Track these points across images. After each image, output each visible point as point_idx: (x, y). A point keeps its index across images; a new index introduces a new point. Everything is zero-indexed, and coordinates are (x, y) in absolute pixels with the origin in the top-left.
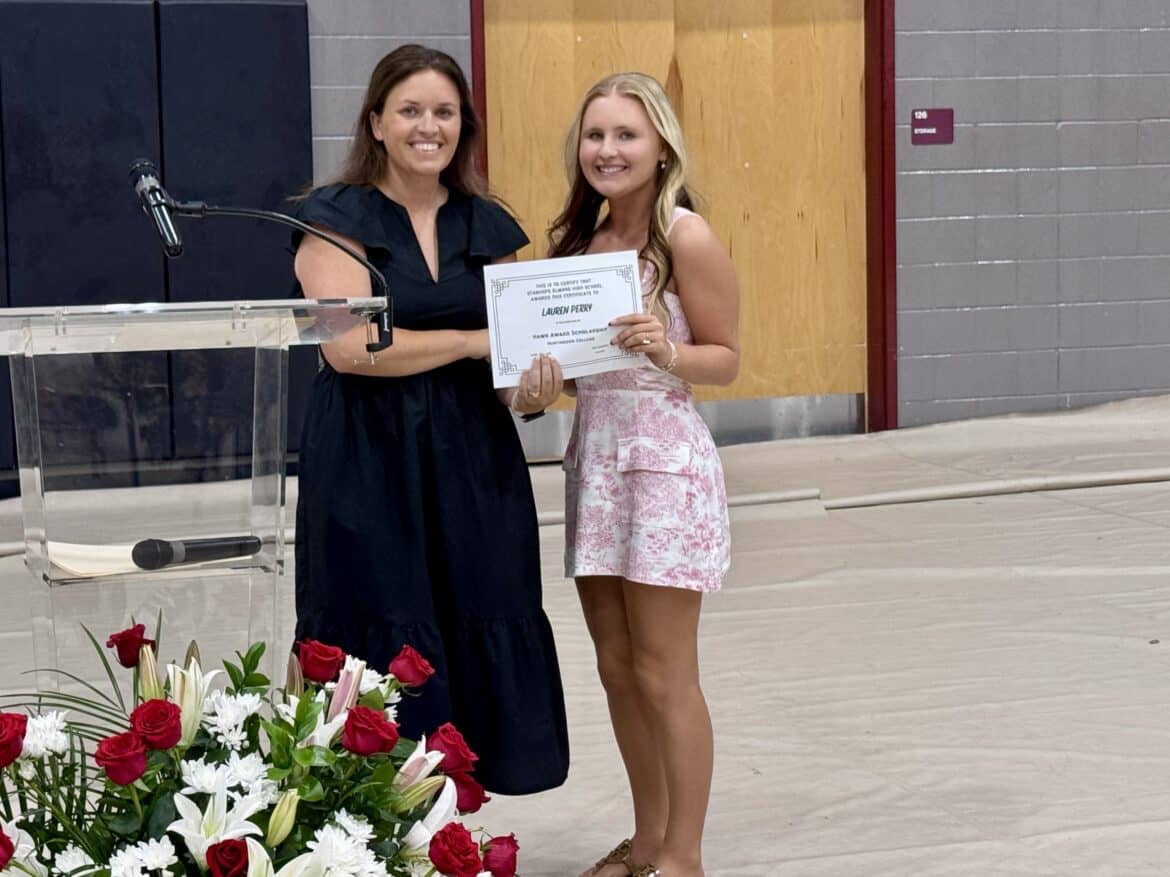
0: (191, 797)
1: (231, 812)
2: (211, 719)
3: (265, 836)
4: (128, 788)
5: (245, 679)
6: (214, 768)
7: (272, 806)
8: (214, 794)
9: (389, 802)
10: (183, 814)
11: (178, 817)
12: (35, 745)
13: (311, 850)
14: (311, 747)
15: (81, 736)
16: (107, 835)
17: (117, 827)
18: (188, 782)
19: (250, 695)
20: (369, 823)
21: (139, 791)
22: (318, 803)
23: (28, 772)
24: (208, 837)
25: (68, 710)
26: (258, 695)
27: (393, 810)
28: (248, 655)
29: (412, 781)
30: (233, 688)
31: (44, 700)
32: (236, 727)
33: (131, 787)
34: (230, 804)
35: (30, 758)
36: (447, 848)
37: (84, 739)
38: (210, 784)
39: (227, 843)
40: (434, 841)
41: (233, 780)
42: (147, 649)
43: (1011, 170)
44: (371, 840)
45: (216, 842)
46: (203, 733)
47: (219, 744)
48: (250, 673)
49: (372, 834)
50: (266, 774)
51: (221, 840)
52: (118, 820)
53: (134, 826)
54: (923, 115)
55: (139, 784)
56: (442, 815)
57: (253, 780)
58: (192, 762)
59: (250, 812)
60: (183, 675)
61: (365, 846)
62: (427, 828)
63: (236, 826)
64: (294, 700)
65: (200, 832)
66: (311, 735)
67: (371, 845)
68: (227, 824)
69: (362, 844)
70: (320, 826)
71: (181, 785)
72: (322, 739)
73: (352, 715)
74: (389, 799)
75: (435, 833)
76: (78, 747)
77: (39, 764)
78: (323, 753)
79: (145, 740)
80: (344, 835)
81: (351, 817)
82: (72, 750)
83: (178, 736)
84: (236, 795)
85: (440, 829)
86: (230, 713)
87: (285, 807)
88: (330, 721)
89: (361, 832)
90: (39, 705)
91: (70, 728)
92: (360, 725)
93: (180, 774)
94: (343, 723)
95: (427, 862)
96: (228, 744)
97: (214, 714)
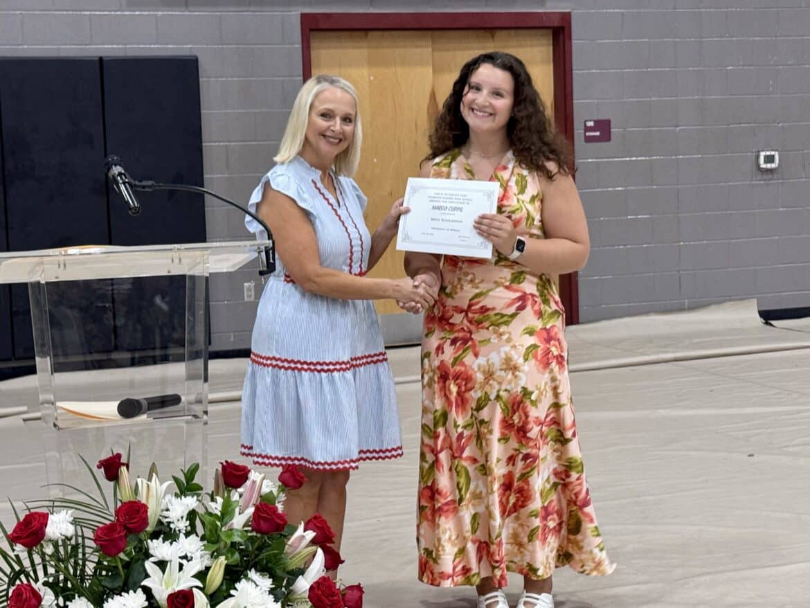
0: (154, 563)
1: (181, 573)
2: (165, 513)
3: (205, 587)
4: (115, 558)
5: (187, 487)
6: (169, 545)
7: (208, 569)
8: (171, 561)
9: (282, 564)
10: (150, 574)
11: (147, 576)
12: (54, 533)
13: (233, 596)
14: (231, 530)
15: (81, 526)
16: (101, 589)
17: (107, 584)
18: (154, 555)
19: (190, 497)
20: (270, 578)
21: (121, 560)
22: (236, 566)
23: (49, 550)
24: (167, 588)
25: (73, 510)
26: (195, 497)
27: (284, 569)
28: (188, 471)
29: (296, 550)
30: (179, 493)
31: (56, 504)
32: (182, 518)
33: (117, 558)
34: (181, 567)
35: (50, 540)
36: (320, 593)
37: (83, 528)
38: (167, 554)
39: (180, 592)
40: (312, 588)
41: (182, 552)
42: (124, 469)
43: (647, 158)
44: (271, 589)
45: (173, 592)
46: (160, 523)
47: (171, 529)
48: (190, 483)
49: (272, 584)
50: (203, 548)
51: (176, 591)
52: (108, 579)
53: (119, 583)
54: (591, 124)
55: (122, 555)
56: (315, 571)
57: (194, 551)
58: (154, 541)
59: (194, 572)
60: (148, 486)
61: (268, 593)
62: (306, 580)
63: (185, 581)
64: (220, 500)
65: (161, 585)
66: (231, 523)
67: (271, 592)
68: (179, 579)
69: (265, 591)
70: (239, 580)
71: (148, 555)
72: (238, 524)
73: (257, 509)
74: (282, 562)
75: (312, 583)
76: (80, 534)
77: (56, 545)
78: (239, 534)
79: (125, 527)
80: (254, 586)
81: (258, 574)
82: (77, 535)
83: (146, 524)
84: (184, 562)
85: (316, 580)
86: (178, 509)
87: (217, 568)
88: (243, 512)
89: (265, 584)
90: (53, 507)
91: (75, 522)
92: (263, 515)
93: (147, 549)
94: (252, 514)
95: (307, 602)
96: (177, 529)
97: (168, 510)
